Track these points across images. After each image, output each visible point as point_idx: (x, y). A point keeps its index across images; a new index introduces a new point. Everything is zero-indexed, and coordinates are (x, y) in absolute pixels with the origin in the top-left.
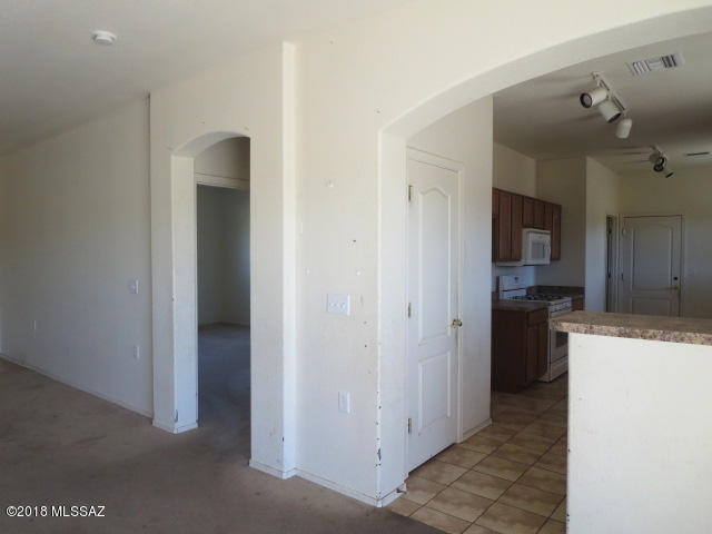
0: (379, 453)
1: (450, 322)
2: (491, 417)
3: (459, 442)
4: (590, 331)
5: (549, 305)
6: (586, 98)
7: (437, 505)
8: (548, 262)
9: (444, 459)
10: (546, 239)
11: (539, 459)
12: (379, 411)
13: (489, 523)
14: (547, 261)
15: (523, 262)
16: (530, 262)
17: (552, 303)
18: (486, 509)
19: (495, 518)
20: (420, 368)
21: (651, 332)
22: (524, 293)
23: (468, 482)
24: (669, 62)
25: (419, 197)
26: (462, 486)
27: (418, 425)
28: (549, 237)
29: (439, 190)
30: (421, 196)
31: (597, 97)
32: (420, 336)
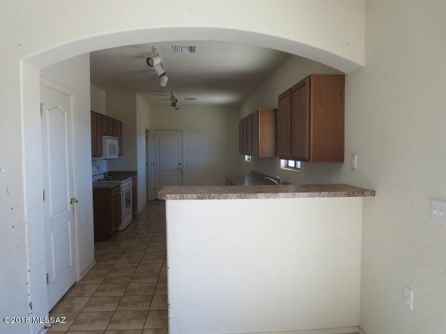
0: (30, 305)
1: (69, 201)
2: (95, 259)
3: (78, 280)
4: (182, 198)
5: (121, 183)
6: (150, 61)
7: (78, 327)
8: (118, 157)
9: (70, 295)
10: (116, 142)
11: (132, 278)
12: (29, 274)
13: (116, 327)
14: (116, 156)
15: (104, 157)
16: (108, 157)
17: (123, 182)
18: (110, 318)
19: (118, 322)
20: (52, 236)
21: (213, 195)
22: (102, 177)
23: (93, 305)
24: (192, 49)
25: (47, 113)
26: (90, 309)
27: (53, 277)
29: (59, 109)
30: (48, 112)
31: (157, 61)
32: (51, 213)
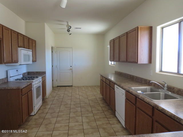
5: (33, 82)
8: (32, 63)
16: (23, 63)
17: (34, 81)
22: (21, 76)
28: (31, 52)
